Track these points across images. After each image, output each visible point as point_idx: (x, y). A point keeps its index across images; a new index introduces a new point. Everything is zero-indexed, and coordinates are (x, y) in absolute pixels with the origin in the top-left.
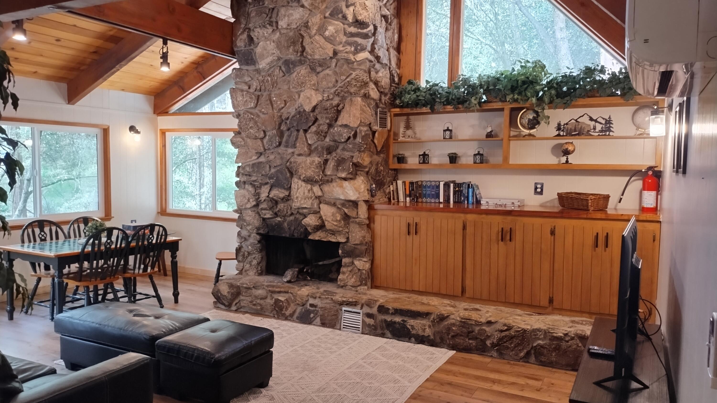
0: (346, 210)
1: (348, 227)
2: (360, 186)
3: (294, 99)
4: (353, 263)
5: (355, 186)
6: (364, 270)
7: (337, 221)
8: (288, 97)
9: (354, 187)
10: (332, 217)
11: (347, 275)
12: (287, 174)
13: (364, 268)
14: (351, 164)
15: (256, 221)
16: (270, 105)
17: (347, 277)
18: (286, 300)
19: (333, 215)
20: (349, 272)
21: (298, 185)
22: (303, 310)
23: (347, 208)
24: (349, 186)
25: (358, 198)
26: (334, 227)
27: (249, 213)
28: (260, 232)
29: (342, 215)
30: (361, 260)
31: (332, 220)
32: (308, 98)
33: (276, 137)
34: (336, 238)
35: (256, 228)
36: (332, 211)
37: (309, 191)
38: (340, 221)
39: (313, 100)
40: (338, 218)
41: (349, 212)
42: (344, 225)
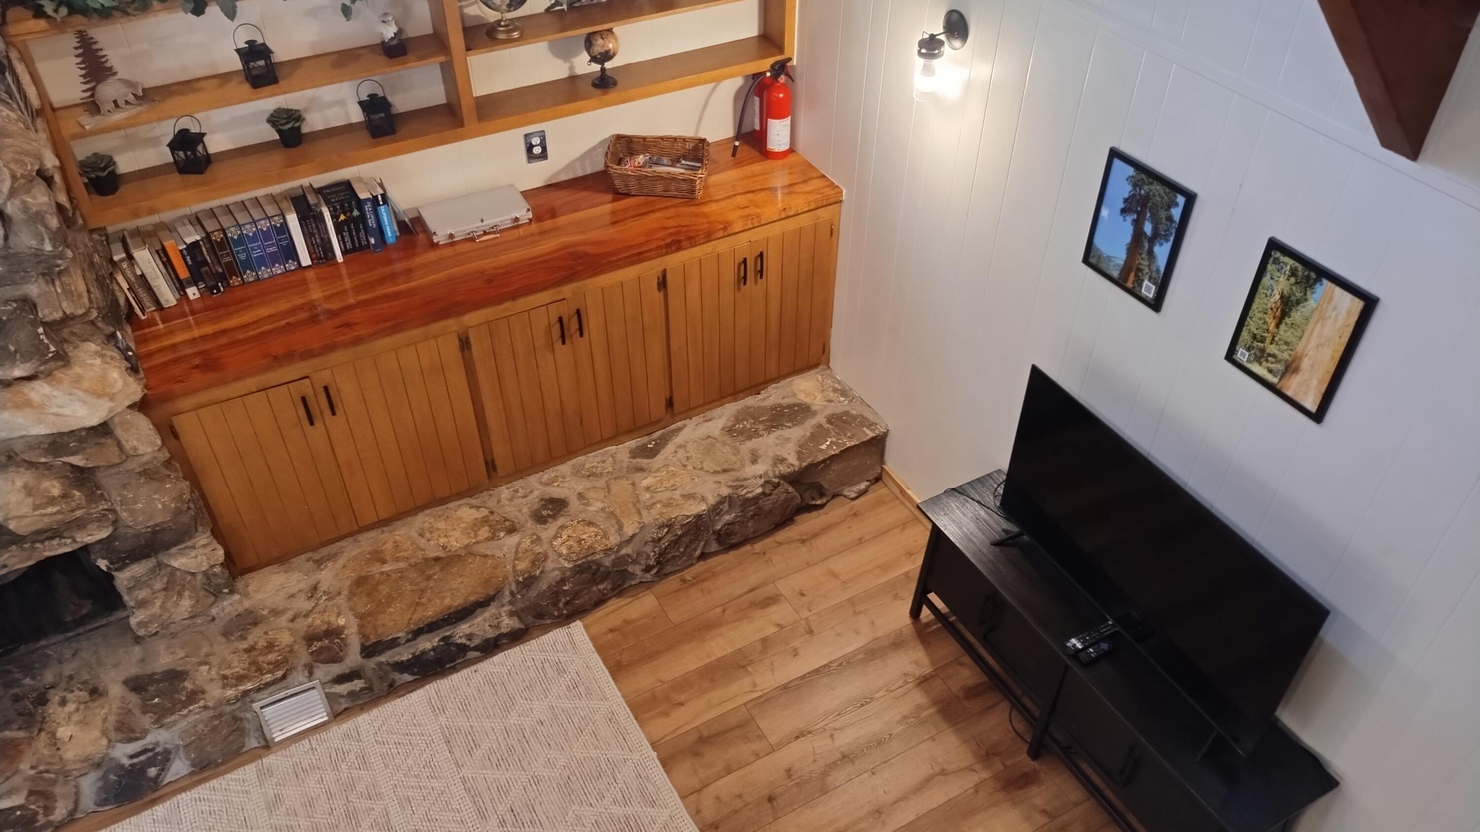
0: (77, 460)
1: (102, 495)
2: (104, 377)
4: (160, 565)
5: (86, 384)
6: (212, 566)
7: (52, 501)
9: (86, 391)
10: (30, 500)
11: (158, 603)
13: (212, 563)
14: (41, 330)
17: (162, 607)
18: (31, 793)
19: (29, 491)
20: (161, 595)
22: (113, 777)
23: (74, 454)
24: (56, 393)
25: (110, 411)
26: (46, 519)
29: (67, 477)
30: (193, 547)
31: (36, 507)
34: (75, 541)
36: (19, 483)
38: (64, 496)
40: (56, 492)
41: (87, 460)
42: (86, 496)
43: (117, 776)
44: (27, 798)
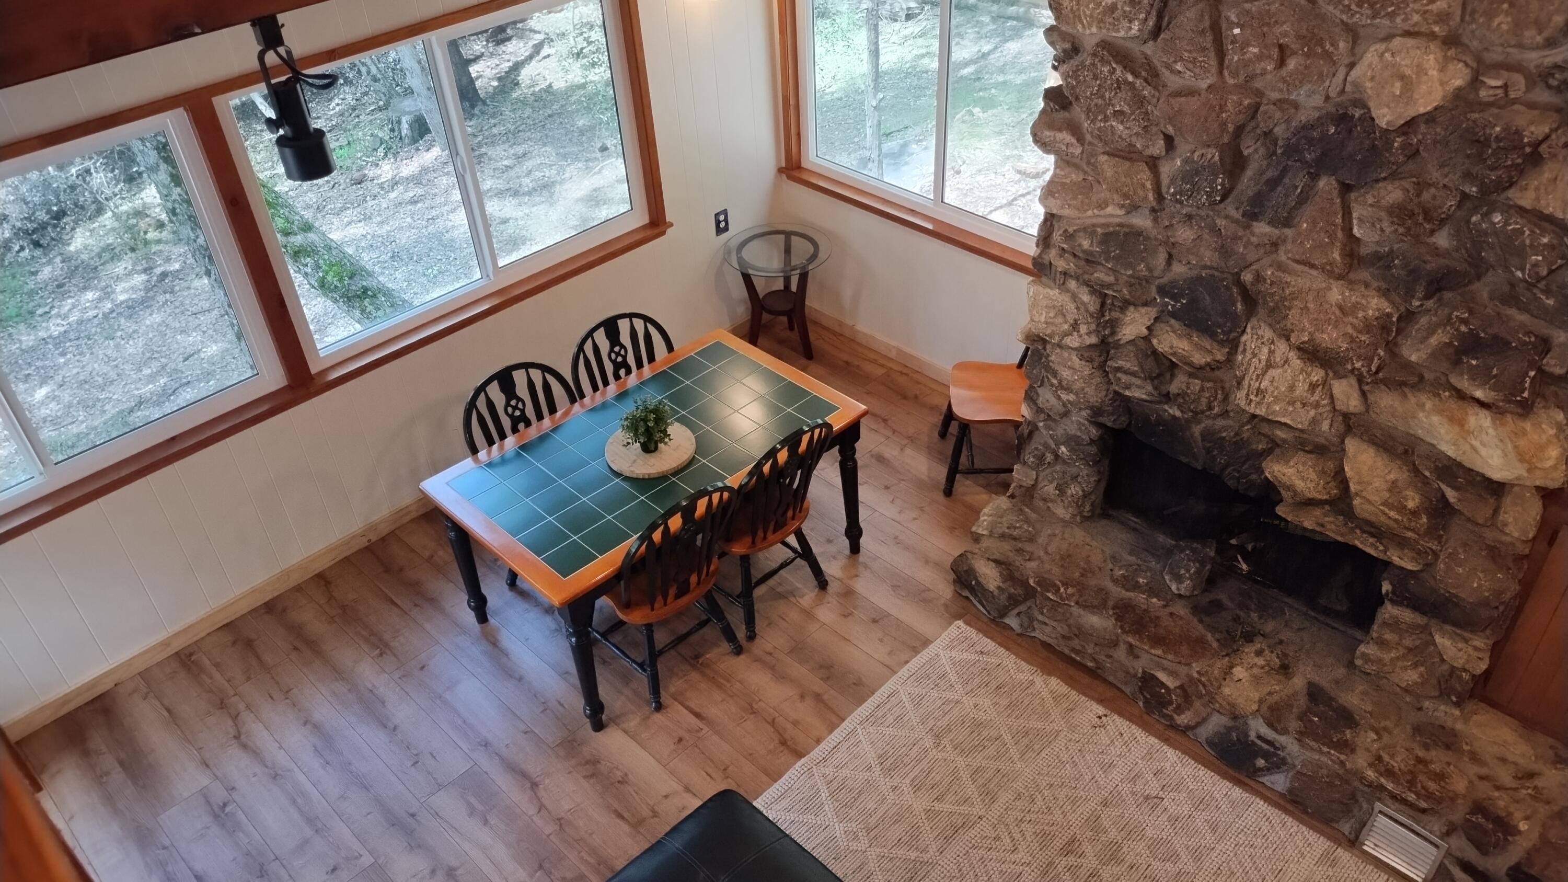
0: (1451, 495)
1: (1441, 536)
3: (1328, 56)
4: (1425, 628)
5: (1522, 443)
6: (1465, 670)
7: (1402, 509)
8: (1300, 37)
9: (1516, 447)
10: (1387, 495)
11: (1393, 654)
12: (1234, 304)
13: (1467, 667)
14: (1532, 374)
15: (1090, 391)
16: (1212, 54)
17: (1393, 660)
18: (1181, 687)
19: (1393, 487)
20: (1402, 651)
21: (1271, 352)
22: (1234, 735)
23: (1456, 488)
24: (1491, 431)
25: (1518, 478)
26: (1383, 518)
27: (1071, 359)
28: (1102, 420)
29: (1430, 502)
30: (1466, 641)
31: (1385, 503)
32: (1402, 78)
33: (1216, 175)
34: (1386, 552)
35: (1091, 408)
36: (1392, 477)
37: (1313, 387)
38: (1415, 513)
39: (1424, 88)
40: (1411, 504)
41: (1459, 500)
42: (1428, 528)
43: (1238, 739)
44: (1176, 688)
